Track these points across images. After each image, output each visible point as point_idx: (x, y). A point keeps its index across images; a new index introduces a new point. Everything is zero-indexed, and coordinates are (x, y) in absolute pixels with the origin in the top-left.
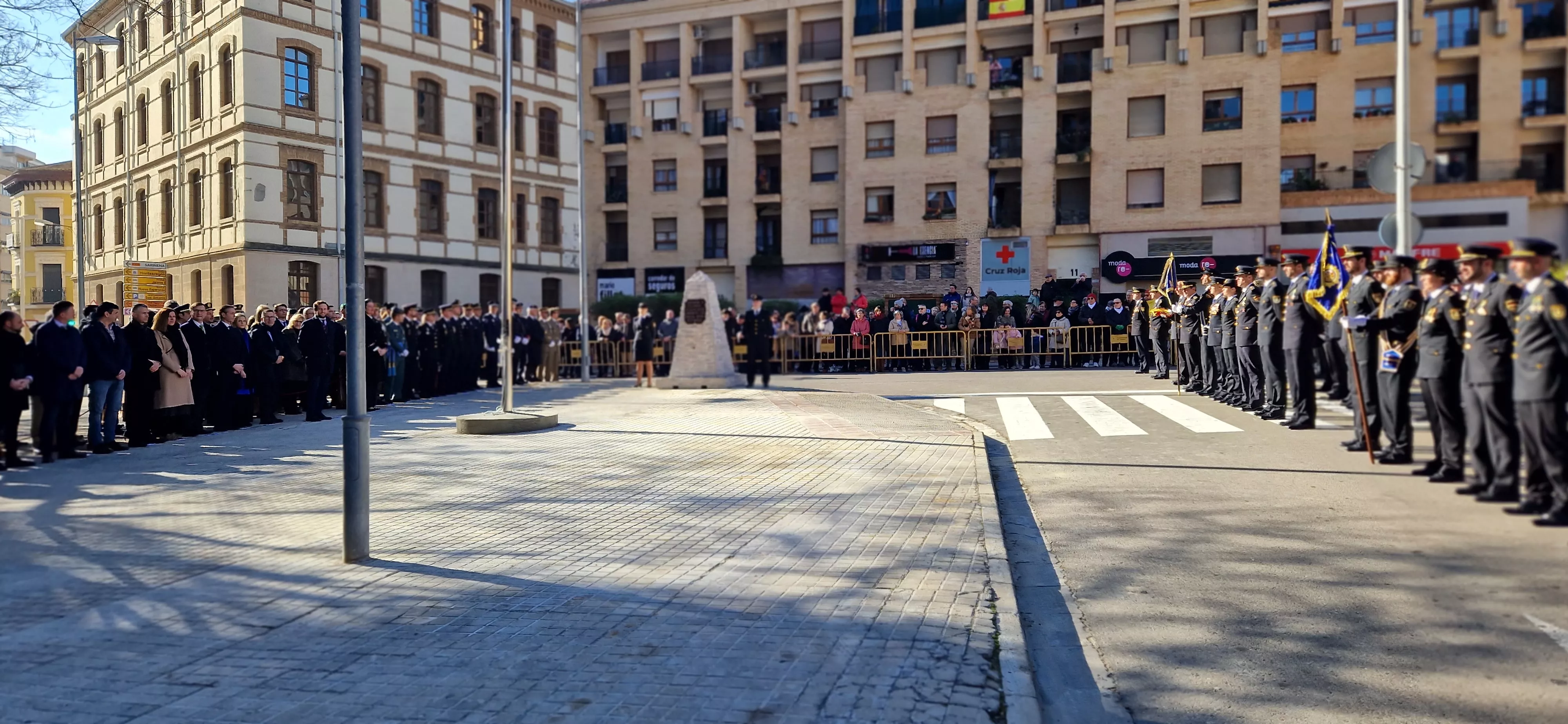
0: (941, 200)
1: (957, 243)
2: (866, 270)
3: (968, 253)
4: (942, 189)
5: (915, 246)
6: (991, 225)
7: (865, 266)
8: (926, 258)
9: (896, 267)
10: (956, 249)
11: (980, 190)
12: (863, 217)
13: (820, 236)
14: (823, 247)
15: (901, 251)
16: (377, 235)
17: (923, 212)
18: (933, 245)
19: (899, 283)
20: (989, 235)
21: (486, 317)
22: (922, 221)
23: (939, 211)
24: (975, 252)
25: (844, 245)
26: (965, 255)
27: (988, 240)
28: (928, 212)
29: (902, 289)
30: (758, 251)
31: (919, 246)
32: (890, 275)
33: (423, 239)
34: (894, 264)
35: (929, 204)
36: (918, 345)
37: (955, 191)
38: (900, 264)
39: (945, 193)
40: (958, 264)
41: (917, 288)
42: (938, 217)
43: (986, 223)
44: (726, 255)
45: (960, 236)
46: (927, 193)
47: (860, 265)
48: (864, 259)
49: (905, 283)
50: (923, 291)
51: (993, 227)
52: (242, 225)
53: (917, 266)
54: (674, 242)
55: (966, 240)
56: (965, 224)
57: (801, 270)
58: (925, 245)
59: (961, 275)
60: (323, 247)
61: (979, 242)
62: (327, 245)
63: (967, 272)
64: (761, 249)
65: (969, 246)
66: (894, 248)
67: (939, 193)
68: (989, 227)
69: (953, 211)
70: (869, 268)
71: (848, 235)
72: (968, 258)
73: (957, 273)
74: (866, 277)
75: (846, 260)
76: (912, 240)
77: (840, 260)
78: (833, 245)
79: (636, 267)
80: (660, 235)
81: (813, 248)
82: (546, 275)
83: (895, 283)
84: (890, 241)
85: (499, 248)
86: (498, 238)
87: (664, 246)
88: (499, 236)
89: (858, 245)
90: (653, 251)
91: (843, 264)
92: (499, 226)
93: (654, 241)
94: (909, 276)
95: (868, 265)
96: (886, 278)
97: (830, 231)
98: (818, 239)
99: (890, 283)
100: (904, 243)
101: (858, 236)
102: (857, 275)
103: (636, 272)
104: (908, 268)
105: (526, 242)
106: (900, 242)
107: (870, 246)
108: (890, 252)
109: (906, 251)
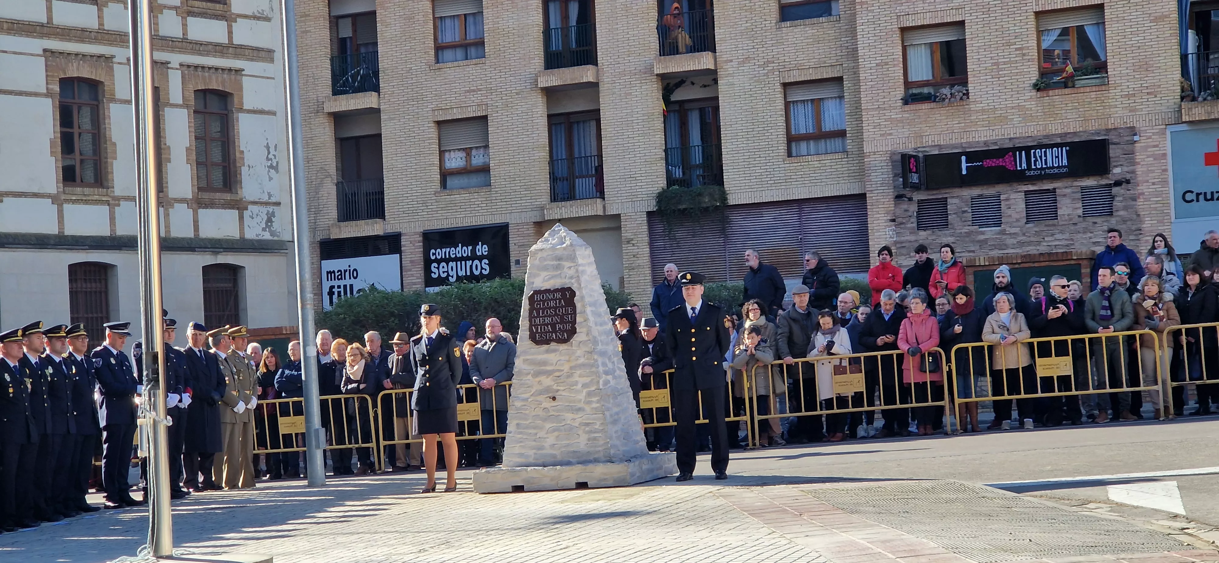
0: (1071, 45)
1: (1112, 137)
2: (913, 206)
3: (1139, 157)
4: (1072, 22)
5: (1020, 149)
6: (1187, 95)
7: (910, 199)
8: (1045, 175)
9: (980, 196)
10: (1113, 152)
11: (1158, 19)
12: (900, 92)
13: (807, 138)
14: (814, 161)
15: (990, 162)
17: (1034, 75)
18: (1057, 145)
19: (990, 232)
20: (1185, 118)
21: (97, 355)
22: (1034, 93)
23: (1070, 69)
24: (1156, 158)
25: (861, 154)
26: (1133, 163)
27: (1184, 127)
28: (1043, 74)
29: (995, 247)
30: (671, 180)
31: (1028, 149)
32: (969, 216)
34: (976, 191)
35: (1046, 55)
36: (1050, 367)
37: (1101, 24)
38: (989, 191)
39: (1080, 30)
40: (1118, 184)
41: (1030, 243)
42: (1067, 83)
43: (1178, 89)
44: (600, 193)
45: (1118, 123)
46: (1040, 33)
47: (899, 197)
48: (905, 184)
49: (1003, 232)
50: (1043, 248)
51: (1194, 99)
53: (1027, 193)
54: (484, 170)
55: (1133, 131)
56: (1128, 96)
57: (768, 216)
58: (1040, 146)
59: (1126, 208)
61: (1163, 133)
63: (1140, 202)
64: (678, 173)
65: (1141, 143)
66: (971, 156)
67: (1065, 32)
68: (1182, 98)
69: (1101, 68)
70: (920, 202)
71: (870, 132)
72: (1139, 170)
73: (1117, 203)
74: (915, 225)
75: (868, 188)
76: (1012, 136)
77: (854, 189)
78: (836, 156)
79: (403, 231)
80: (452, 156)
81: (793, 165)
82: (209, 259)
83: (983, 233)
84: (962, 141)
85: (109, 205)
86: (105, 184)
87: (462, 181)
88: (107, 180)
89: (893, 154)
90: (439, 193)
91: (862, 197)
92: (106, 158)
93: (440, 169)
94: (1010, 216)
95: (918, 196)
96: (960, 224)
97: (828, 126)
98: (803, 145)
99: (968, 234)
100: (995, 143)
101: (891, 134)
102: (893, 220)
103: (404, 241)
104: (1007, 200)
105: (164, 190)
106: (985, 143)
107: (921, 155)
108: (964, 165)
109: (1000, 162)
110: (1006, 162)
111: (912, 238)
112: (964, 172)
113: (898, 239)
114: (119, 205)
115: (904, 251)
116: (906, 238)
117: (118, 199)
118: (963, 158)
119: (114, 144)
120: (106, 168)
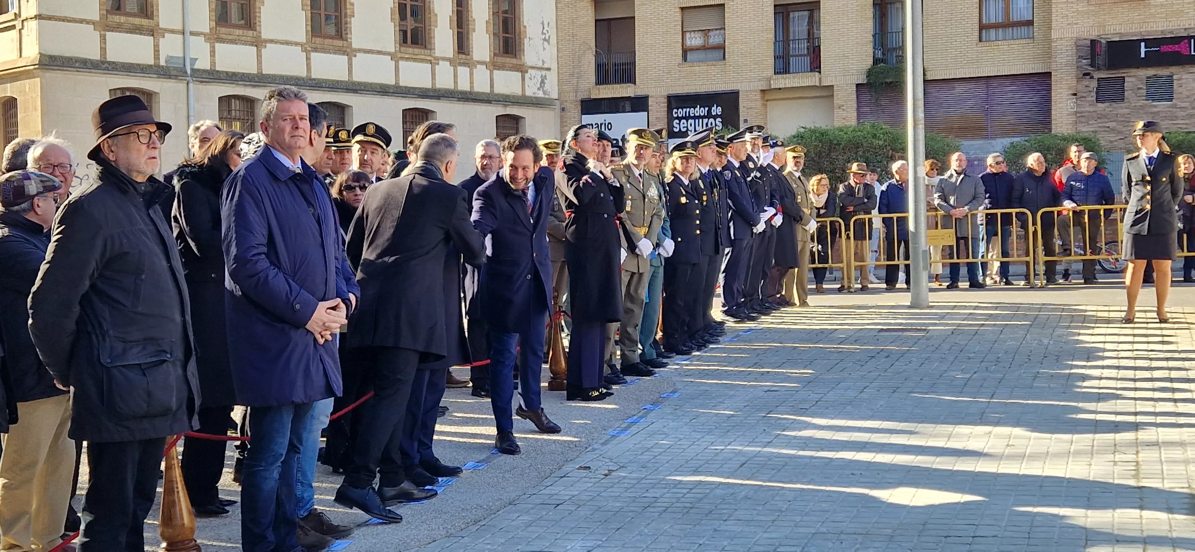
2: (1094, 84)
7: (1092, 78)
9: (1156, 76)
13: (997, 26)
14: (1004, 45)
15: (1165, 48)
16: (245, 43)
19: (1162, 106)
25: (1048, 40)
29: (1166, 118)
30: (876, 57)
32: (1144, 92)
33: (316, 50)
34: (1152, 72)
38: (1164, 72)
44: (816, 66)
47: (1082, 75)
48: (1091, 65)
49: (1174, 106)
52: (33, 25)
54: (721, 48)
57: (960, 89)
60: (162, 63)
62: (169, 59)
64: (879, 55)
66: (1149, 42)
70: (1099, 80)
71: (1057, 22)
74: (1094, 98)
75: (1053, 66)
76: (1187, 26)
77: (1039, 69)
78: (1024, 41)
79: (650, 95)
80: (693, 36)
81: (983, 47)
82: (501, 111)
83: (1155, 106)
84: (1142, 30)
85: (431, 63)
86: (428, 46)
87: (701, 55)
88: (430, 43)
89: (1078, 39)
90: (682, 64)
91: (1048, 74)
92: (430, 26)
93: (683, 46)
94: (1182, 93)
95: (1097, 75)
96: (1135, 98)
97: (1015, 17)
98: (993, 32)
99: (1142, 107)
100: (1172, 32)
101: (1077, 24)
102: (1075, 94)
103: (651, 102)
104: (1179, 80)
105: (471, 53)
106: (1162, 32)
107: (1103, 41)
108: (1143, 50)
109: (1176, 48)
110: (1181, 48)
111: (1091, 109)
112: (1143, 55)
113: (1078, 109)
114: (438, 64)
115: (1082, 119)
116: (1086, 109)
117: (438, 59)
118: (1143, 44)
119: (436, 15)
120: (429, 34)
